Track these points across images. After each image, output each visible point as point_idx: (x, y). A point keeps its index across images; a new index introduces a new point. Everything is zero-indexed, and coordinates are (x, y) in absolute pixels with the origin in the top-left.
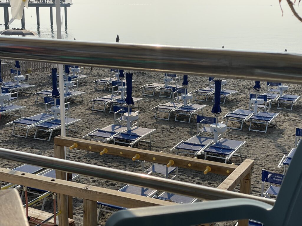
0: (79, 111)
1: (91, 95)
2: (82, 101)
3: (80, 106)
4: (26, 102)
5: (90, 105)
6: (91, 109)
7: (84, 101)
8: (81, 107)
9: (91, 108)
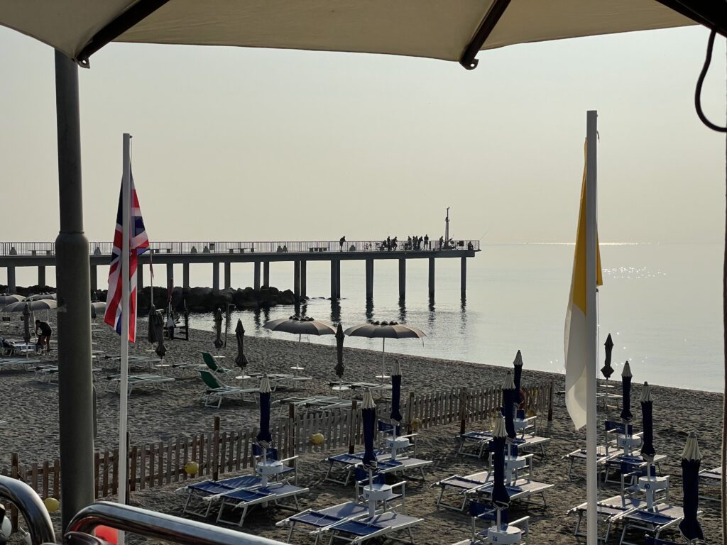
0: (543, 535)
1: (563, 491)
2: (546, 507)
3: (544, 521)
4: (416, 504)
5: (565, 519)
6: (571, 532)
7: (548, 507)
8: (546, 525)
9: (571, 529)
